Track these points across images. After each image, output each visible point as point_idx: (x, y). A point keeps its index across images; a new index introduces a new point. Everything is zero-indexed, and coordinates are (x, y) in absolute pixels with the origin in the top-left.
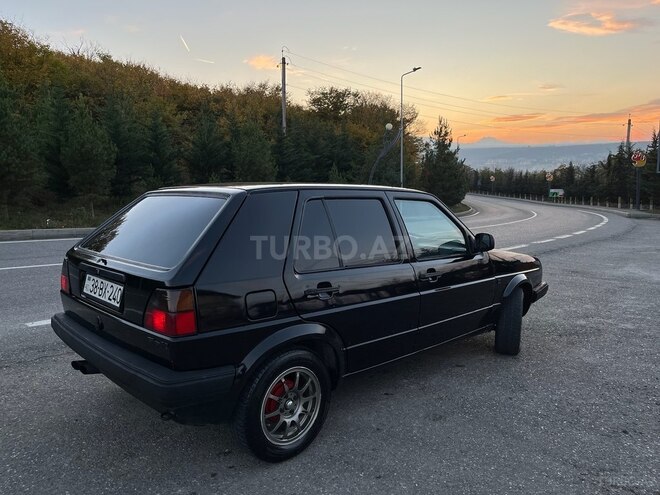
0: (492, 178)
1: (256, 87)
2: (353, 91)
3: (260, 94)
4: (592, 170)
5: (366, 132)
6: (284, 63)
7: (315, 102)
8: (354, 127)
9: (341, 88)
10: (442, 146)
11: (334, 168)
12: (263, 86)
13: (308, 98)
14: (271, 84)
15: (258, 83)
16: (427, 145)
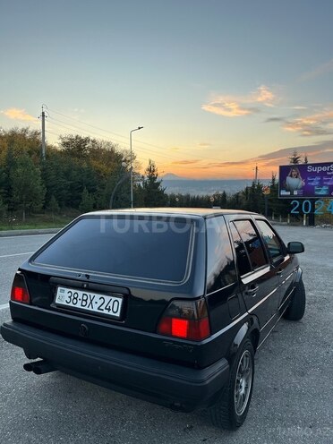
0: (177, 199)
1: (19, 131)
2: (91, 138)
3: (23, 136)
4: (237, 196)
5: (103, 166)
6: (43, 115)
7: (65, 144)
8: (94, 163)
9: (83, 136)
10: (152, 178)
11: (85, 190)
12: (25, 131)
13: (60, 141)
14: (31, 129)
15: (20, 128)
16: (143, 177)
